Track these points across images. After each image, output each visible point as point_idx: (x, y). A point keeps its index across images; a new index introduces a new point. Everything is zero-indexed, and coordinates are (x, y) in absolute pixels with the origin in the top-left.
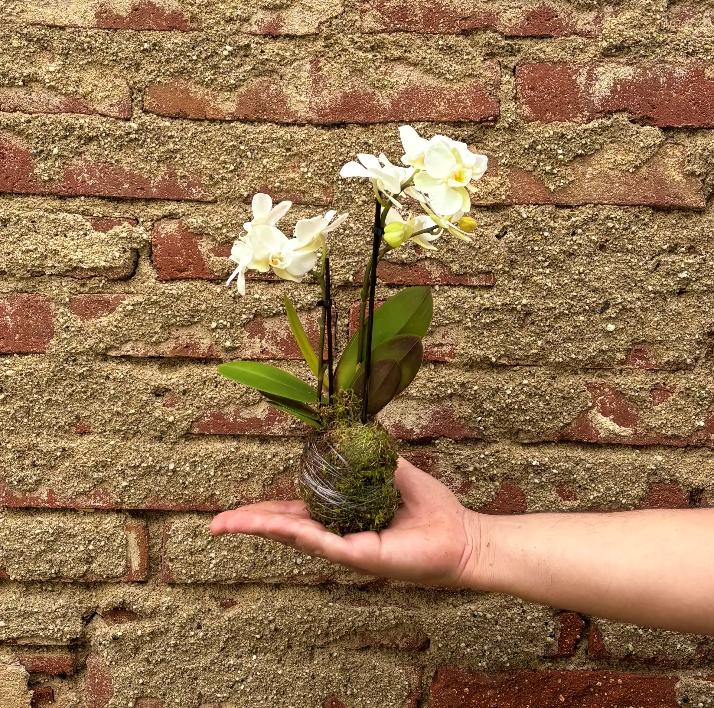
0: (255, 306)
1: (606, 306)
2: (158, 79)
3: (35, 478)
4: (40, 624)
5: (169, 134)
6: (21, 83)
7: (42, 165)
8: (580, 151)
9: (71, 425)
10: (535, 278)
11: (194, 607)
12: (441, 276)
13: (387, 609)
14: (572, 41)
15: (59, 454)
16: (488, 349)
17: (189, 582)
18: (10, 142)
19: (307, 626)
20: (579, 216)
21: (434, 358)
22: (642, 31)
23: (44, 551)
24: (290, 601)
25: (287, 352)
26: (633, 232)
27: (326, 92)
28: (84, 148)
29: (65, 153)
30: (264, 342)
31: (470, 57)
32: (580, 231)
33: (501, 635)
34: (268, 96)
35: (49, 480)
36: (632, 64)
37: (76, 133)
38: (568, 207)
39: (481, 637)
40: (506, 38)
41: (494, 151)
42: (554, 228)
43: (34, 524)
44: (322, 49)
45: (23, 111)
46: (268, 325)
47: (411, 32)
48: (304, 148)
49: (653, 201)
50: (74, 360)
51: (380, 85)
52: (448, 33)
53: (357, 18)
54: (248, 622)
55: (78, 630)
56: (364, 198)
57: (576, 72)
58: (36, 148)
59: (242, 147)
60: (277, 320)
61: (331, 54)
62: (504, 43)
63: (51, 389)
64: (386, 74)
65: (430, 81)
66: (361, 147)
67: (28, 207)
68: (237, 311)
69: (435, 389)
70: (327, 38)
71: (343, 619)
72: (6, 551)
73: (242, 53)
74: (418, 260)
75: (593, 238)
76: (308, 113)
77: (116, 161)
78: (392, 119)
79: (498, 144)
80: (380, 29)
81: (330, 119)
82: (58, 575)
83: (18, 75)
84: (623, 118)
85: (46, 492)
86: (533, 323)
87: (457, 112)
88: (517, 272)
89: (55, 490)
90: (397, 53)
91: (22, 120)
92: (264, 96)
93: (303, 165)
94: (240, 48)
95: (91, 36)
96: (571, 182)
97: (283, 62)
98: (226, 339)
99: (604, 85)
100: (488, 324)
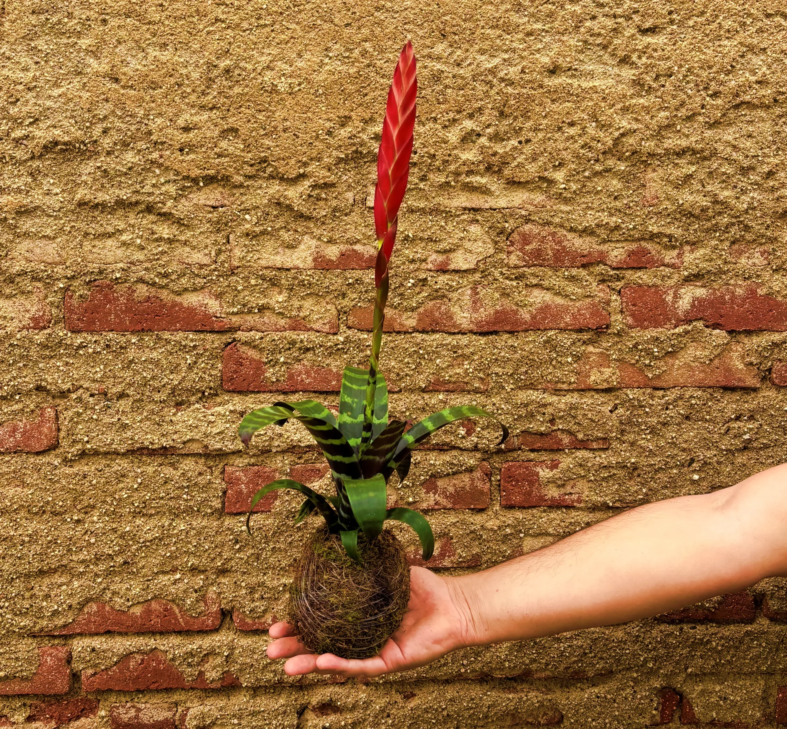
0: (430, 470)
1: (692, 461)
2: (359, 305)
3: (263, 608)
4: (265, 720)
5: (367, 344)
6: (256, 311)
7: (271, 370)
8: (670, 349)
9: (290, 566)
10: (639, 442)
11: (384, 700)
12: (569, 443)
13: (532, 694)
14: (661, 271)
15: (281, 589)
16: (606, 496)
17: (381, 682)
18: (247, 354)
19: (472, 711)
20: (671, 396)
21: (565, 504)
22: (712, 263)
23: (270, 664)
24: (457, 692)
25: (454, 503)
26: (710, 407)
27: (482, 309)
28: (303, 356)
29: (289, 361)
30: (437, 496)
31: (588, 283)
32: (671, 407)
33: (618, 711)
34: (440, 313)
35: (273, 609)
36: (705, 287)
37: (297, 346)
38: (662, 389)
39: (603, 713)
40: (614, 269)
41: (607, 350)
42: (653, 405)
43: (261, 643)
44: (479, 279)
45: (257, 331)
46: (440, 483)
47: (545, 266)
48: (467, 351)
49: (723, 384)
50: (294, 516)
51: (522, 304)
52: (572, 267)
53: (505, 257)
54: (426, 711)
55: (295, 723)
56: (512, 386)
57: (665, 293)
58: (267, 358)
59: (421, 352)
60: (447, 479)
61: (486, 283)
62: (612, 273)
63: (275, 539)
64: (526, 296)
65: (559, 300)
66: (509, 349)
67: (260, 401)
68: (417, 474)
69: (567, 527)
70: (482, 272)
71: (499, 704)
72: (240, 665)
73: (421, 284)
74: (553, 431)
75: (681, 411)
76: (469, 325)
77: (327, 365)
78: (532, 328)
79: (610, 345)
80: (522, 265)
81: (485, 329)
82: (280, 682)
83: (254, 305)
84: (700, 325)
85: (271, 618)
86: (639, 476)
87: (579, 322)
88: (626, 438)
89: (278, 616)
90: (535, 281)
91: (257, 338)
92: (437, 314)
93: (466, 363)
94: (420, 280)
95: (309, 276)
96: (663, 372)
97: (452, 289)
98: (409, 496)
99: (686, 301)
100: (606, 478)
